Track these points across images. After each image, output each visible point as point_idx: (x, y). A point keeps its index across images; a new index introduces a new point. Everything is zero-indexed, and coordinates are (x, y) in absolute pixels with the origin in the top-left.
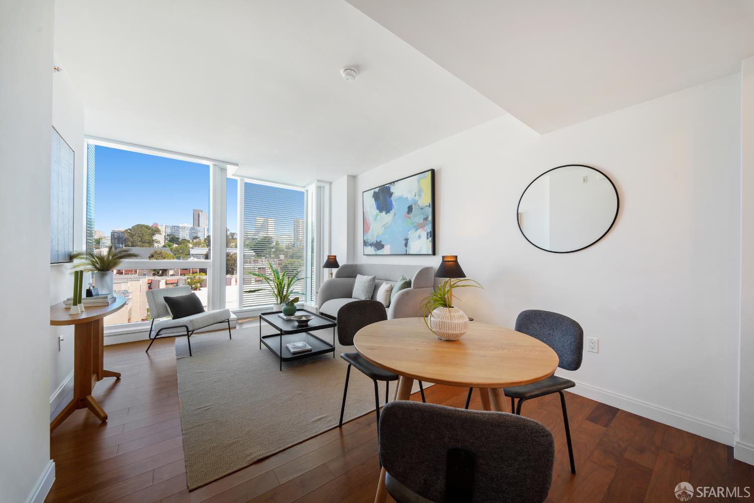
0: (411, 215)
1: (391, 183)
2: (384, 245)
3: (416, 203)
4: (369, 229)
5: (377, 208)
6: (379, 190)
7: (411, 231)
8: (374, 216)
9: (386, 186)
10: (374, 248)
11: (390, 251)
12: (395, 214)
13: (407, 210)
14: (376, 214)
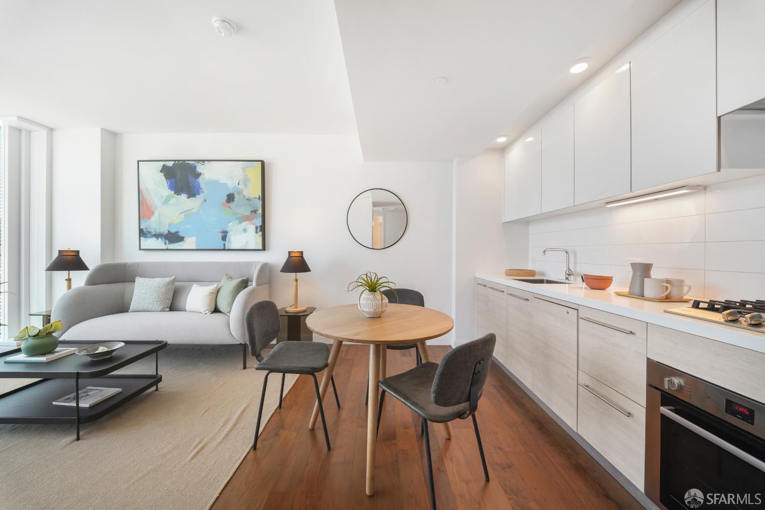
0: (231, 205)
1: (197, 161)
2: (184, 237)
3: (240, 192)
4: (153, 213)
5: (171, 188)
6: (174, 164)
7: (232, 223)
8: (164, 198)
9: (189, 162)
10: (164, 240)
11: (196, 244)
12: (205, 201)
13: (226, 198)
14: (168, 196)
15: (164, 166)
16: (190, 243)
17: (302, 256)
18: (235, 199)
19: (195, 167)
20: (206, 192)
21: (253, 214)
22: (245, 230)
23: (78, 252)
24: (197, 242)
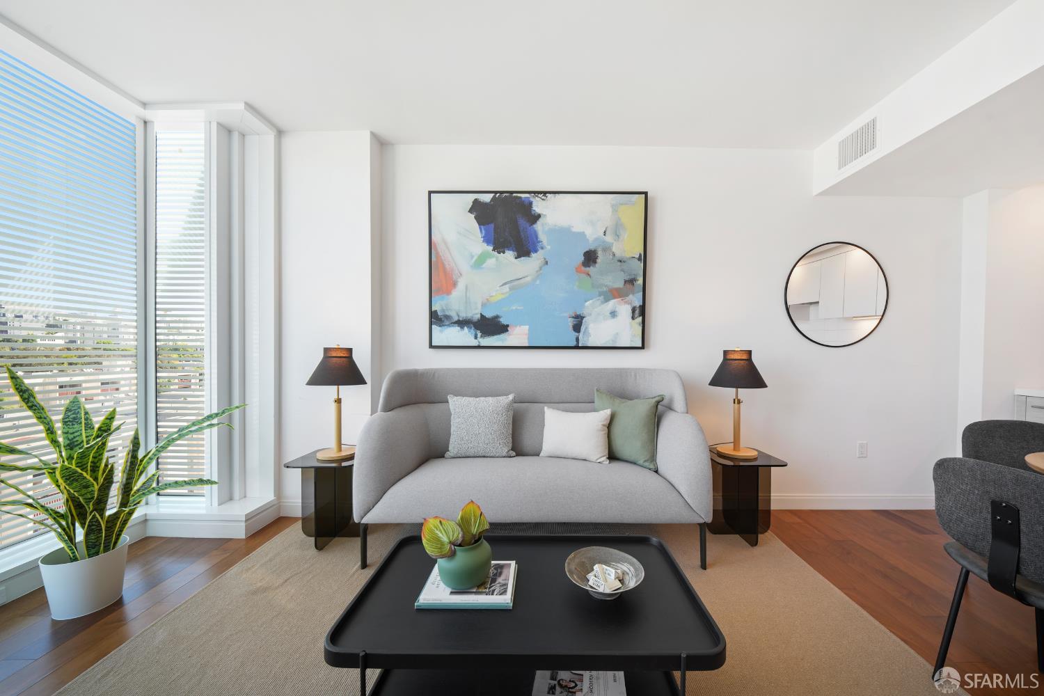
0: (591, 270)
1: (536, 192)
2: (508, 326)
3: (607, 249)
4: (455, 284)
5: (487, 240)
6: (494, 197)
7: (591, 301)
8: (474, 259)
9: (519, 195)
10: (473, 331)
11: (528, 338)
12: (547, 263)
13: (582, 258)
14: (481, 254)
15: (476, 201)
16: (517, 335)
17: (749, 360)
18: (598, 261)
19: (531, 204)
20: (549, 247)
21: (628, 286)
22: (613, 314)
23: (350, 350)
24: (531, 335)
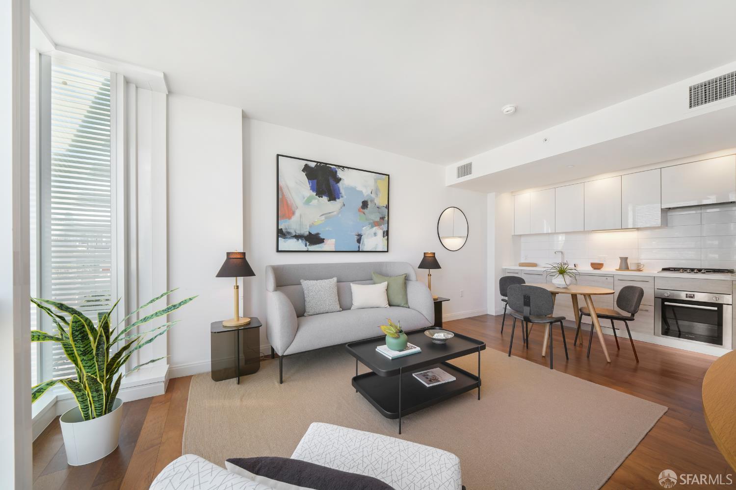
0: (365, 211)
1: (338, 166)
2: (324, 239)
3: (372, 201)
4: (293, 213)
5: (312, 189)
6: (317, 164)
7: (365, 227)
8: (305, 199)
9: (330, 166)
10: (304, 241)
11: (335, 246)
12: (344, 205)
13: (361, 204)
14: (309, 197)
15: (306, 165)
16: (329, 245)
17: (434, 257)
18: (369, 206)
19: (336, 172)
20: (345, 197)
21: (382, 221)
22: (375, 234)
23: (244, 254)
24: (336, 244)
